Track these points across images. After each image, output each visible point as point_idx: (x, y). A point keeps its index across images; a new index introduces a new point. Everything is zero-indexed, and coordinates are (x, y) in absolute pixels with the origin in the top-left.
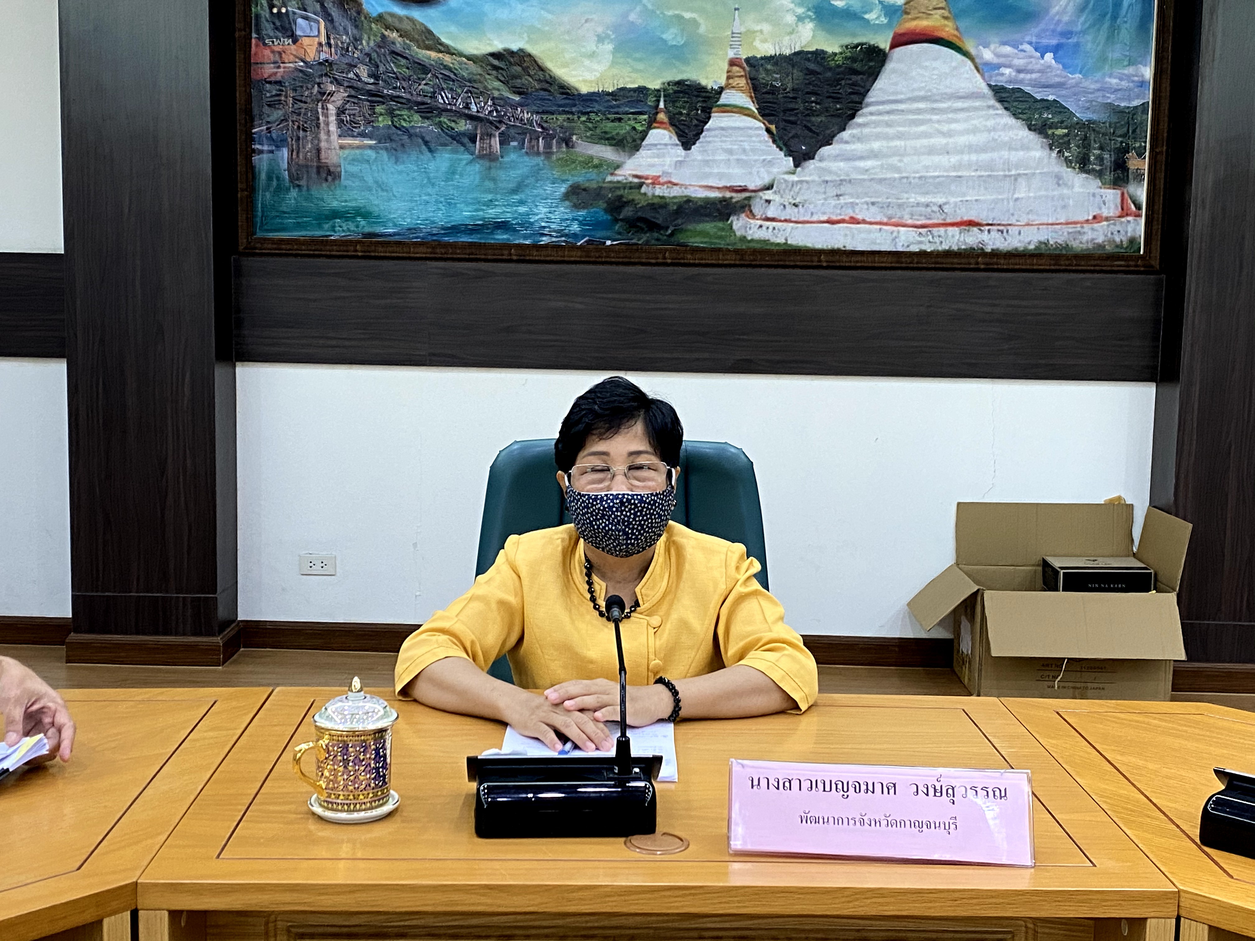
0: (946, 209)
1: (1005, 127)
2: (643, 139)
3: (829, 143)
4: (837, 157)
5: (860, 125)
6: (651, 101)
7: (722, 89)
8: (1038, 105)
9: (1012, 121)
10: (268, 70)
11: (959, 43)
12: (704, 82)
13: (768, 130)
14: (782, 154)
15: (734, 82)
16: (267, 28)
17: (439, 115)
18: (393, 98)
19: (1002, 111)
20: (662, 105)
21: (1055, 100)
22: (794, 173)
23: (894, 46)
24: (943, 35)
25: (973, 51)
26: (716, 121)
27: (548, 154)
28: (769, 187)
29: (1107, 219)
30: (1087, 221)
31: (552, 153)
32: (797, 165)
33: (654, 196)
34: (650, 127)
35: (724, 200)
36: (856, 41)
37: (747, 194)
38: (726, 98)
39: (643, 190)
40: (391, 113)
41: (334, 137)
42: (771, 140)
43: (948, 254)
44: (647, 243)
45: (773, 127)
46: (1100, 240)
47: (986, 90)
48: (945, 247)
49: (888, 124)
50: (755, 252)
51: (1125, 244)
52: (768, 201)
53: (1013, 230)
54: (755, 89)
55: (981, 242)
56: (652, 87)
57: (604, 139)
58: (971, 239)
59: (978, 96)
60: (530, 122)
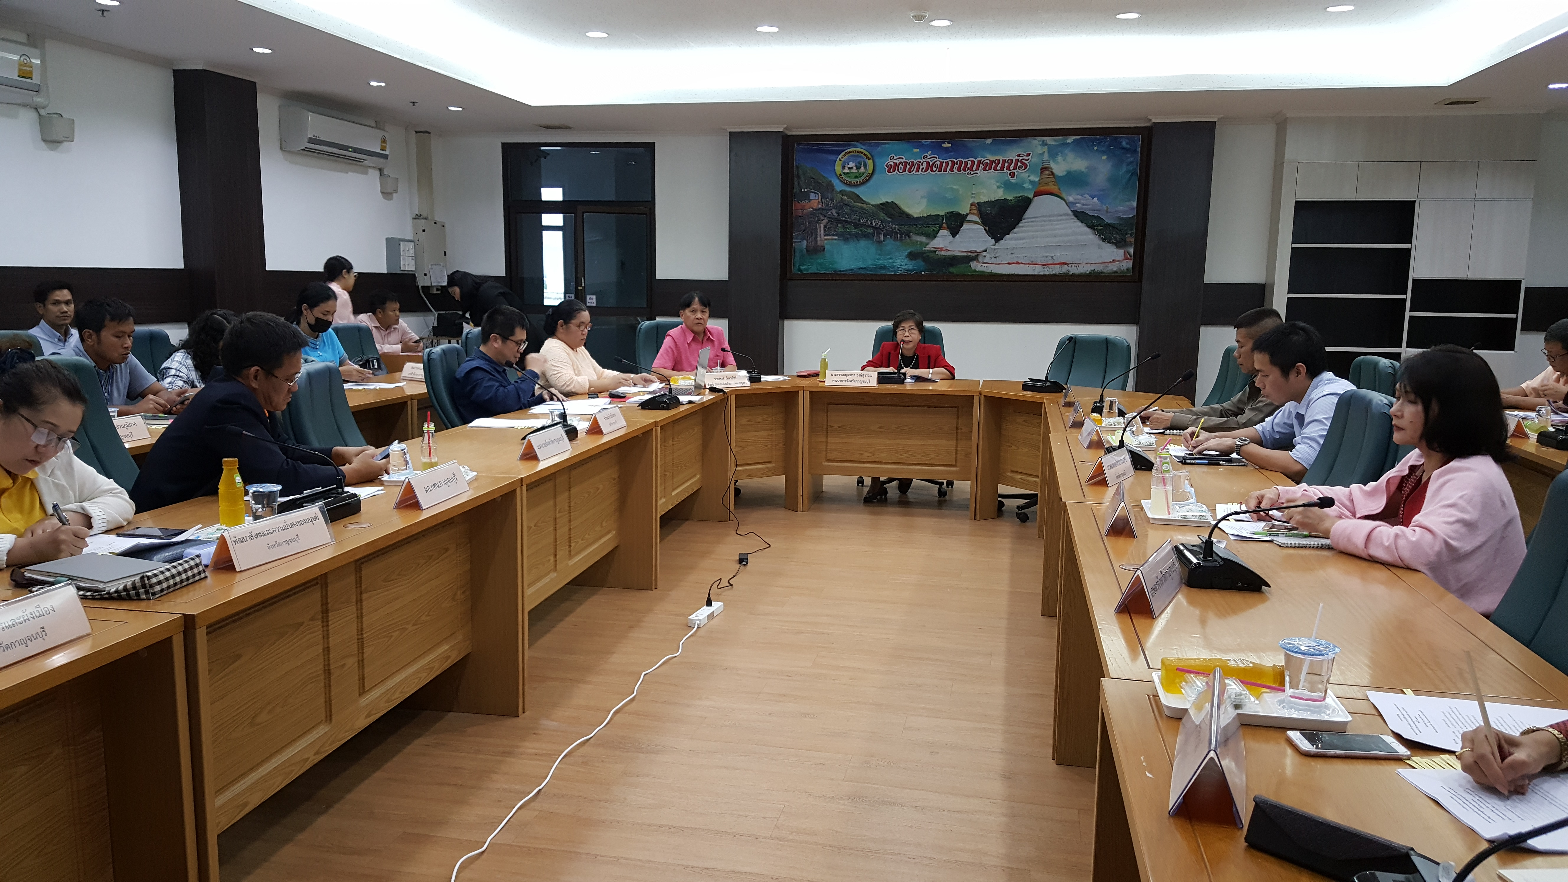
0: (1055, 258)
1: (1079, 227)
2: (937, 234)
3: (1009, 234)
4: (1011, 239)
5: (1021, 227)
6: (941, 219)
7: (967, 214)
8: (1090, 217)
9: (1080, 224)
10: (800, 212)
11: (1060, 195)
12: (960, 212)
13: (985, 229)
14: (991, 238)
15: (973, 211)
16: (798, 197)
17: (861, 227)
18: (844, 221)
19: (1077, 221)
20: (944, 221)
21: (1098, 216)
22: (995, 245)
23: (1034, 197)
24: (1054, 192)
25: (1065, 198)
26: (965, 226)
28: (985, 251)
29: (1118, 261)
30: (1110, 262)
31: (902, 240)
32: (996, 243)
33: (941, 255)
34: (940, 230)
35: (967, 256)
36: (1020, 195)
37: (976, 254)
38: (969, 218)
39: (937, 253)
40: (844, 227)
41: (822, 236)
42: (986, 233)
43: (1055, 275)
45: (987, 228)
46: (1115, 269)
47: (1070, 212)
48: (1054, 273)
49: (1032, 226)
50: (980, 276)
51: (1125, 271)
52: (985, 256)
53: (1081, 266)
54: (980, 214)
55: (1068, 271)
56: (941, 214)
57: (922, 234)
58: (1064, 269)
59: (1067, 215)
60: (895, 229)
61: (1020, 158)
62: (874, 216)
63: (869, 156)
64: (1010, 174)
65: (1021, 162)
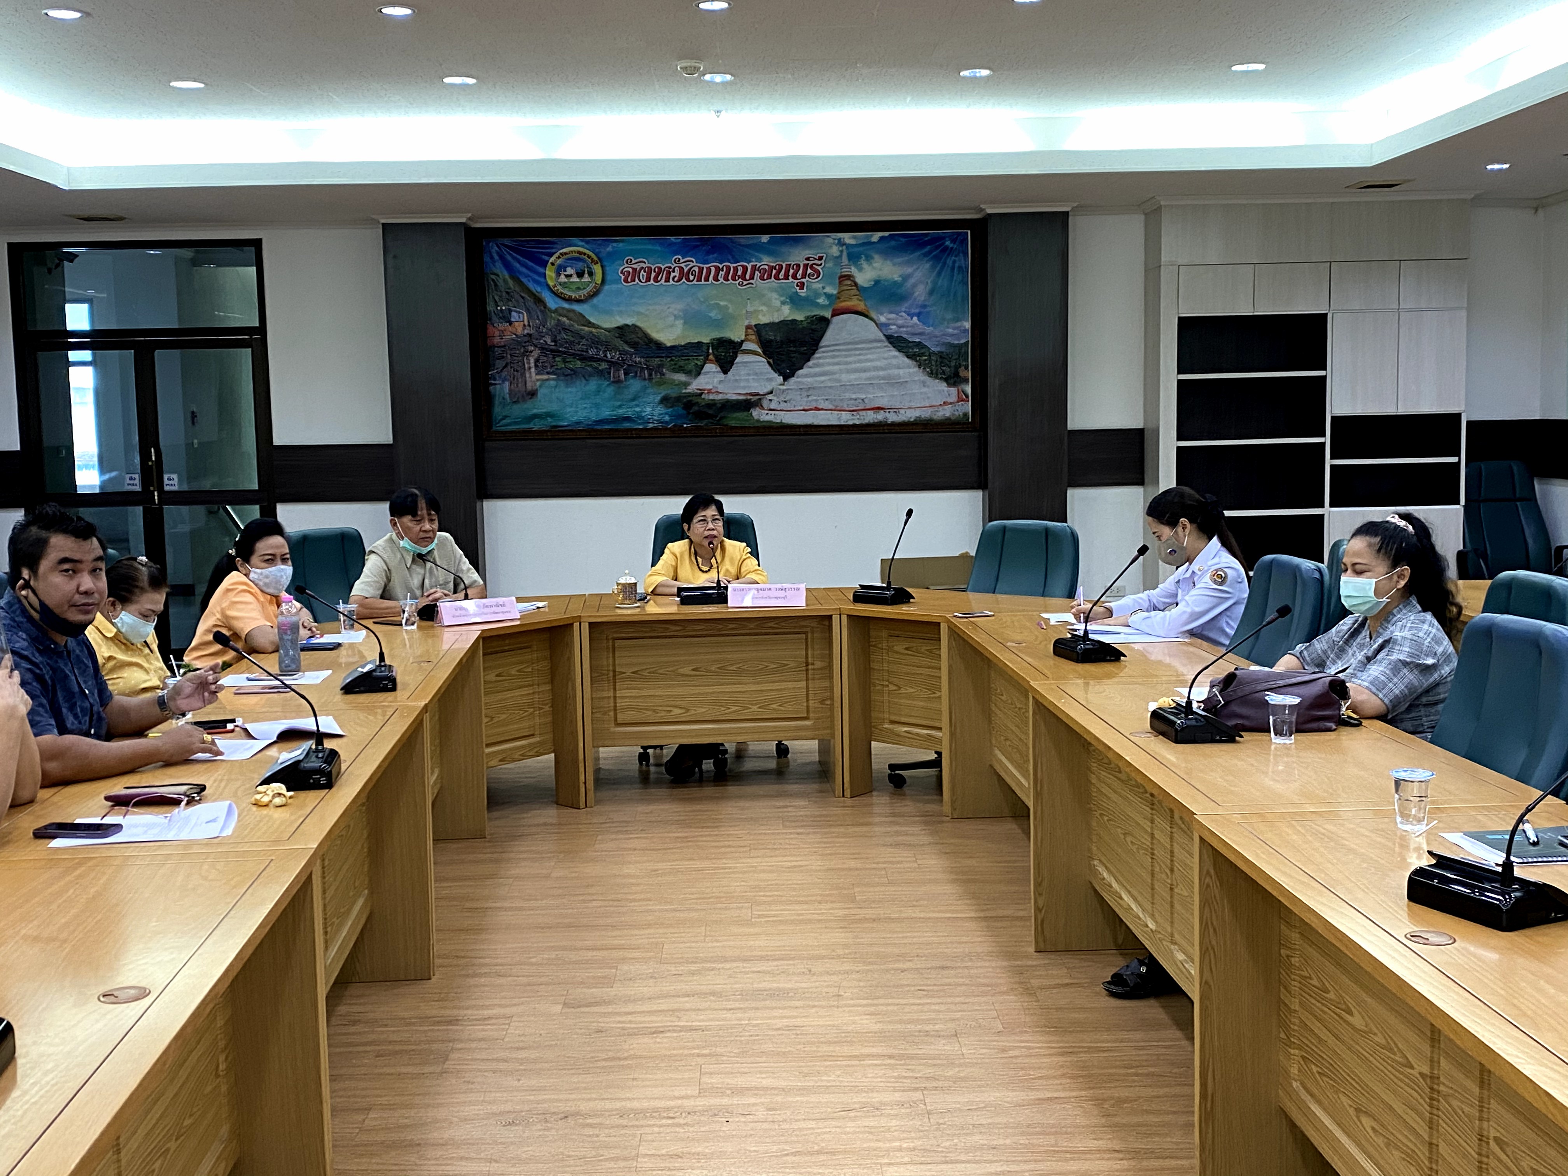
0: (866, 401)
1: (895, 357)
2: (701, 370)
3: (802, 368)
4: (806, 376)
5: (817, 358)
6: (705, 349)
7: (742, 342)
8: (910, 345)
9: (897, 353)
10: (497, 340)
11: (866, 313)
12: (733, 338)
13: (769, 363)
14: (776, 375)
15: (750, 337)
16: (494, 318)
17: (590, 361)
18: (564, 353)
19: (892, 348)
20: (711, 351)
21: (920, 342)
22: (783, 385)
23: (833, 316)
24: (859, 309)
25: (875, 317)
26: (740, 358)
27: (650, 379)
28: (771, 393)
29: (951, 403)
30: (940, 405)
31: (652, 379)
32: (784, 381)
33: (708, 400)
34: (705, 363)
35: (746, 401)
36: (813, 314)
37: (757, 397)
38: (745, 346)
39: (703, 396)
40: (564, 361)
41: (533, 374)
42: (769, 368)
43: (868, 425)
44: (706, 425)
45: (771, 361)
46: (948, 415)
47: (883, 338)
48: (866, 421)
49: (833, 358)
50: (764, 427)
51: (963, 417)
52: (771, 400)
53: (902, 411)
54: (760, 341)
55: (885, 418)
56: (705, 341)
57: (680, 370)
58: (880, 417)
59: (880, 341)
60: (640, 363)
61: (810, 263)
62: (608, 347)
63: (595, 258)
64: (797, 286)
65: (812, 267)
